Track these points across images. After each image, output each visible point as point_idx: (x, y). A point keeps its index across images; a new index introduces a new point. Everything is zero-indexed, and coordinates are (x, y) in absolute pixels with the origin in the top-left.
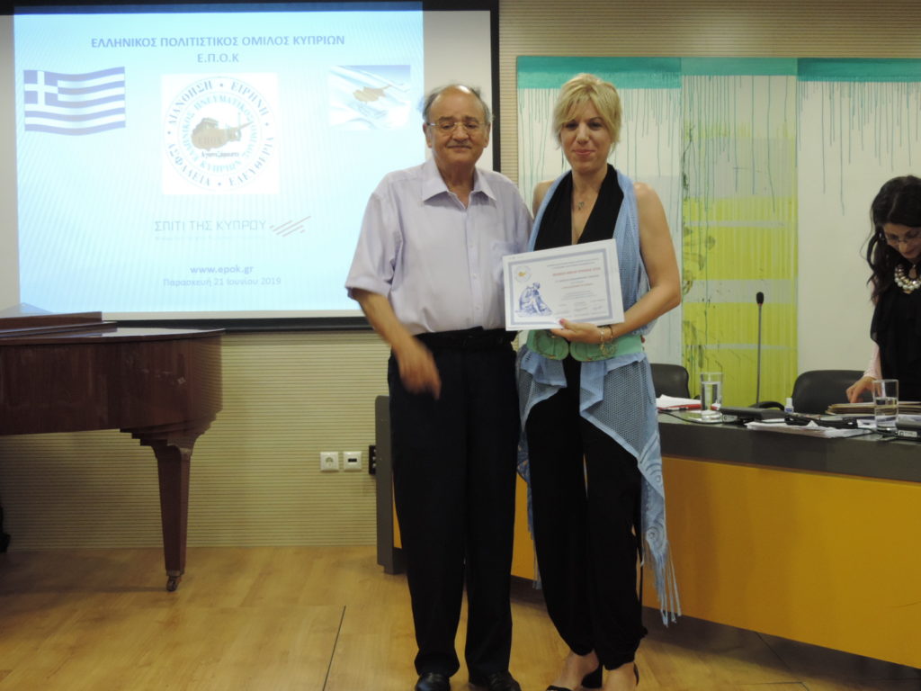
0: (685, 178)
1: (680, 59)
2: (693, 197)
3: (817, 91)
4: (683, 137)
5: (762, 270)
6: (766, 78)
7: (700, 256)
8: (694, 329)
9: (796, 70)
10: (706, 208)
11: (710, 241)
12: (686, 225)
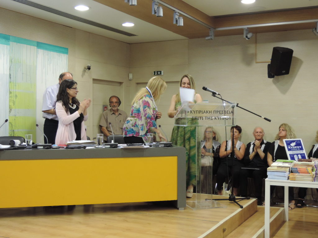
0: (10, 75)
1: (10, 36)
2: (12, 82)
3: (41, 51)
4: (10, 62)
5: (28, 106)
7: (14, 101)
8: (12, 125)
9: (36, 45)
11: (16, 96)
12: (10, 91)
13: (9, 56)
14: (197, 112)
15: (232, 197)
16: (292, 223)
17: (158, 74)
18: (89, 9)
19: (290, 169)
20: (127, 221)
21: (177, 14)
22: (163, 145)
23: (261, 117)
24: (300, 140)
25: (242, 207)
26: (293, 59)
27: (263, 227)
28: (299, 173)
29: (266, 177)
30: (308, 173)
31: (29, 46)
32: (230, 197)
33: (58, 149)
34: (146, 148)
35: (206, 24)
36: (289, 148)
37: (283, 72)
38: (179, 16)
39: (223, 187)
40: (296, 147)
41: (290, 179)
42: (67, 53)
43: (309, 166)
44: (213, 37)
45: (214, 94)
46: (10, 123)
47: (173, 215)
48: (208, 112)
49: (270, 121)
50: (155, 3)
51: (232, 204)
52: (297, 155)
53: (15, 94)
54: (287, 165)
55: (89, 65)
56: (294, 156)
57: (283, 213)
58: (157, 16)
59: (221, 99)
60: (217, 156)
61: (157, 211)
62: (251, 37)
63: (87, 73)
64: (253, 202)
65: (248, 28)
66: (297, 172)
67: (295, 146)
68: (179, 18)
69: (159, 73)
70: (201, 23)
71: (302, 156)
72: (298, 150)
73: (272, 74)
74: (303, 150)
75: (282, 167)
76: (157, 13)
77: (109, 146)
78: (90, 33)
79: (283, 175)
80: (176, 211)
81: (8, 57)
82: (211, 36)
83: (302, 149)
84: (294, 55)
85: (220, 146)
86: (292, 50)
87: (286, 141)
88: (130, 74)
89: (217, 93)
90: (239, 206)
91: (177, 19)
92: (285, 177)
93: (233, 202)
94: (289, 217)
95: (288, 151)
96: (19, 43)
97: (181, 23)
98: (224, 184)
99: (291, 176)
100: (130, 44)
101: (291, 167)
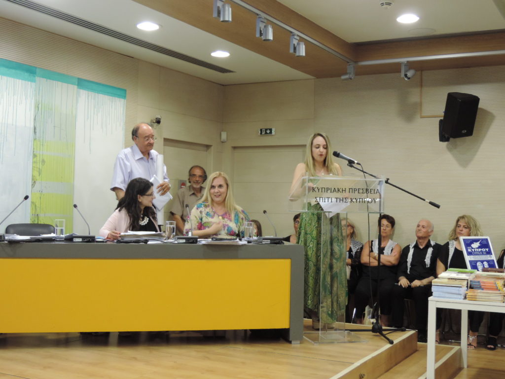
0: (35, 129)
1: (36, 67)
2: (38, 139)
3: (84, 93)
4: (35, 108)
5: (62, 177)
6: (67, 84)
7: (39, 168)
8: (36, 206)
9: (77, 83)
10: (42, 145)
11: (43, 161)
12: (35, 153)
13: (33, 98)
14: (323, 189)
15: (376, 327)
16: (473, 372)
17: (266, 133)
18: (160, 27)
19: (468, 283)
20: (208, 359)
21: (296, 37)
22: (269, 241)
23: (424, 200)
24: (487, 239)
25: (391, 342)
26: (478, 112)
27: (425, 374)
28: (483, 289)
29: (431, 294)
30: (497, 289)
31: (65, 85)
32: (373, 327)
33: (105, 243)
34: (242, 245)
35: (342, 55)
36: (469, 250)
37: (463, 132)
38: (299, 41)
39: (365, 314)
40: (480, 250)
41: (468, 299)
42: (124, 97)
43: (499, 278)
44: (352, 76)
45: (351, 163)
46: (32, 203)
47: (281, 352)
48: (341, 190)
49: (438, 207)
50: (262, 20)
51: (377, 338)
52: (482, 262)
53: (41, 158)
54: (463, 276)
55: (160, 117)
56: (476, 264)
57: (459, 354)
58: (264, 40)
59: (362, 171)
60: (357, 263)
61: (257, 345)
62: (414, 76)
63: (155, 129)
64: (411, 336)
65: (408, 62)
66: (480, 288)
67: (478, 248)
68: (298, 44)
69: (268, 132)
70: (333, 52)
71: (489, 265)
72: (483, 254)
73: (446, 136)
74: (492, 254)
75: (456, 279)
76: (264, 34)
77: (184, 241)
78: (160, 66)
79: (457, 292)
80: (287, 345)
81: (33, 100)
82: (350, 73)
83: (489, 253)
84: (480, 106)
85: (362, 248)
86: (477, 97)
87: (464, 240)
88: (222, 133)
89: (356, 162)
90: (388, 341)
91: (296, 45)
92: (461, 294)
93: (378, 334)
94: (468, 362)
95: (468, 255)
96: (50, 79)
97: (302, 51)
98: (367, 309)
99: (469, 294)
100: (223, 85)
101: (471, 279)
